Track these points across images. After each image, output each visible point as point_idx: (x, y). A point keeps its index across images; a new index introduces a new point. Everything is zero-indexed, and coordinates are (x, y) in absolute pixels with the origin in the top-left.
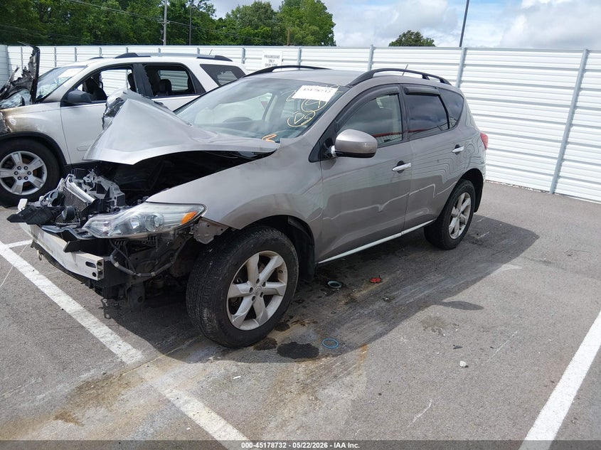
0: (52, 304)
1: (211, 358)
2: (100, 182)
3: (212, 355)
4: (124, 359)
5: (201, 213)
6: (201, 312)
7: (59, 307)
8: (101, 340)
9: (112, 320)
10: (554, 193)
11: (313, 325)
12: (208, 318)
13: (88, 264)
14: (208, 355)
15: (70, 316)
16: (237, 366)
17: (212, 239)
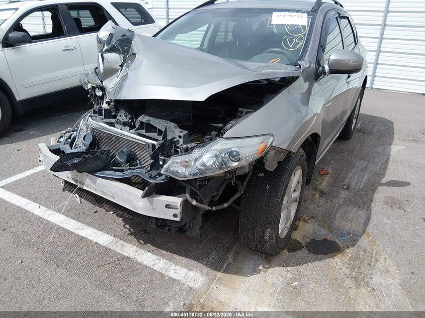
0: (81, 239)
1: (261, 267)
2: (149, 121)
3: (260, 264)
4: (191, 285)
5: (272, 143)
6: (264, 232)
7: (92, 242)
8: (155, 268)
9: (148, 245)
10: (372, 88)
11: (313, 220)
12: (270, 236)
13: (167, 206)
14: (256, 265)
15: (107, 249)
16: (288, 271)
17: (277, 165)
